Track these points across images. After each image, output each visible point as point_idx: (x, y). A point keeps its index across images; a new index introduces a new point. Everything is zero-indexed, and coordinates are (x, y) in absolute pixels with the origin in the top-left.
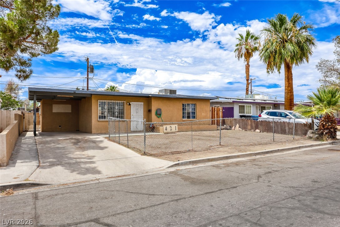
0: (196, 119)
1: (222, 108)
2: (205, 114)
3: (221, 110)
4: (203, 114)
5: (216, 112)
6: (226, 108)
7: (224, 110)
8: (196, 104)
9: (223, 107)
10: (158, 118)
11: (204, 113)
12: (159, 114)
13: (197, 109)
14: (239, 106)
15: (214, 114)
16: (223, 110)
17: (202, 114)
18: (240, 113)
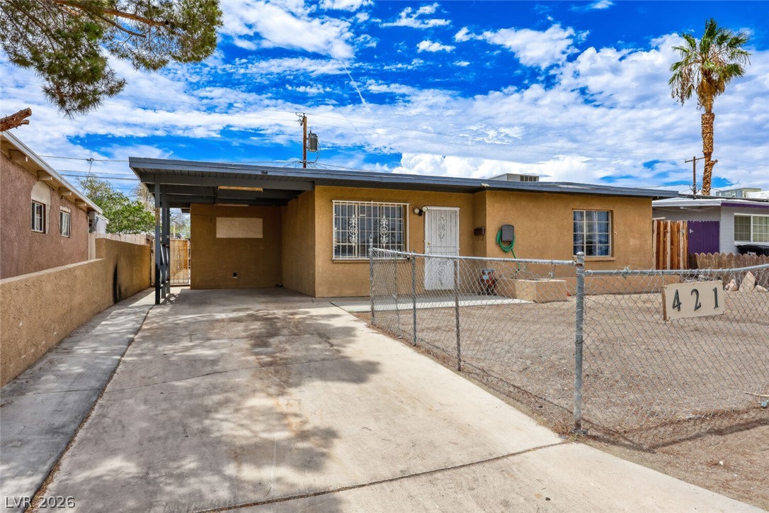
0: (613, 256)
1: (686, 225)
2: (637, 242)
3: (683, 231)
4: (632, 242)
5: (669, 235)
6: (697, 223)
7: (691, 231)
8: (612, 211)
9: (689, 222)
10: (505, 252)
11: (634, 237)
12: (506, 241)
13: (615, 227)
14: (736, 217)
15: (665, 242)
16: (688, 231)
17: (628, 242)
18: (736, 239)
